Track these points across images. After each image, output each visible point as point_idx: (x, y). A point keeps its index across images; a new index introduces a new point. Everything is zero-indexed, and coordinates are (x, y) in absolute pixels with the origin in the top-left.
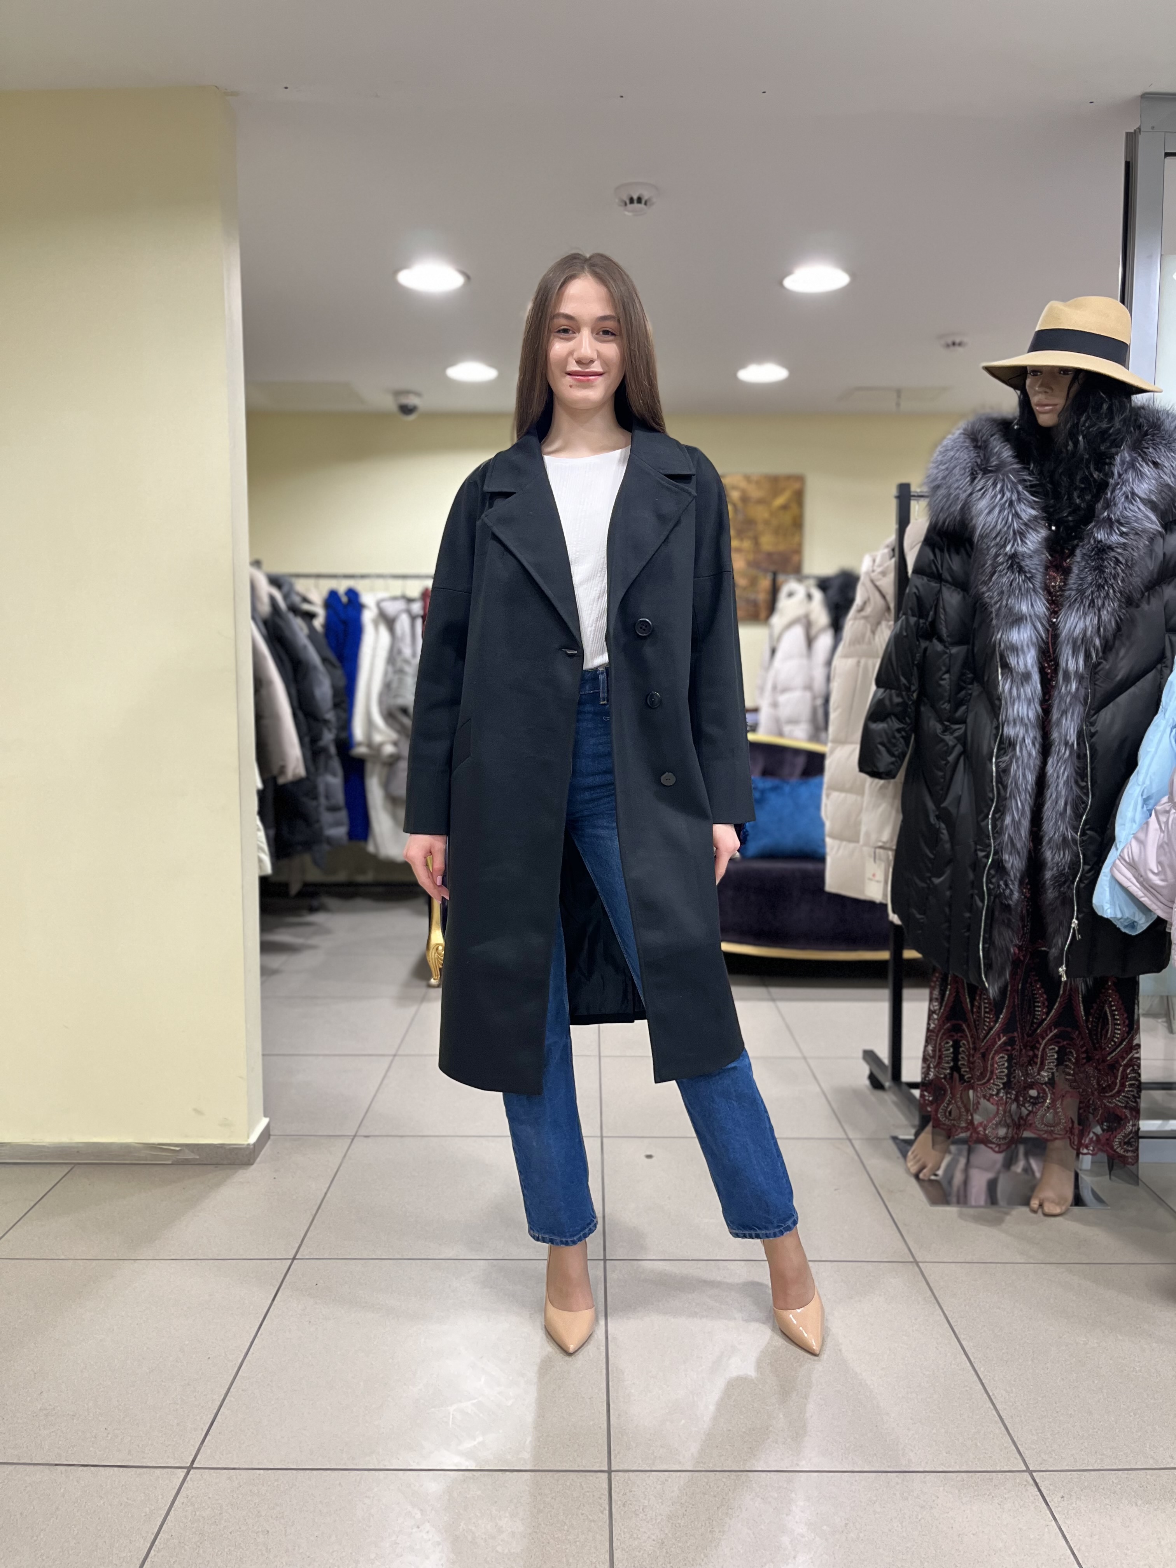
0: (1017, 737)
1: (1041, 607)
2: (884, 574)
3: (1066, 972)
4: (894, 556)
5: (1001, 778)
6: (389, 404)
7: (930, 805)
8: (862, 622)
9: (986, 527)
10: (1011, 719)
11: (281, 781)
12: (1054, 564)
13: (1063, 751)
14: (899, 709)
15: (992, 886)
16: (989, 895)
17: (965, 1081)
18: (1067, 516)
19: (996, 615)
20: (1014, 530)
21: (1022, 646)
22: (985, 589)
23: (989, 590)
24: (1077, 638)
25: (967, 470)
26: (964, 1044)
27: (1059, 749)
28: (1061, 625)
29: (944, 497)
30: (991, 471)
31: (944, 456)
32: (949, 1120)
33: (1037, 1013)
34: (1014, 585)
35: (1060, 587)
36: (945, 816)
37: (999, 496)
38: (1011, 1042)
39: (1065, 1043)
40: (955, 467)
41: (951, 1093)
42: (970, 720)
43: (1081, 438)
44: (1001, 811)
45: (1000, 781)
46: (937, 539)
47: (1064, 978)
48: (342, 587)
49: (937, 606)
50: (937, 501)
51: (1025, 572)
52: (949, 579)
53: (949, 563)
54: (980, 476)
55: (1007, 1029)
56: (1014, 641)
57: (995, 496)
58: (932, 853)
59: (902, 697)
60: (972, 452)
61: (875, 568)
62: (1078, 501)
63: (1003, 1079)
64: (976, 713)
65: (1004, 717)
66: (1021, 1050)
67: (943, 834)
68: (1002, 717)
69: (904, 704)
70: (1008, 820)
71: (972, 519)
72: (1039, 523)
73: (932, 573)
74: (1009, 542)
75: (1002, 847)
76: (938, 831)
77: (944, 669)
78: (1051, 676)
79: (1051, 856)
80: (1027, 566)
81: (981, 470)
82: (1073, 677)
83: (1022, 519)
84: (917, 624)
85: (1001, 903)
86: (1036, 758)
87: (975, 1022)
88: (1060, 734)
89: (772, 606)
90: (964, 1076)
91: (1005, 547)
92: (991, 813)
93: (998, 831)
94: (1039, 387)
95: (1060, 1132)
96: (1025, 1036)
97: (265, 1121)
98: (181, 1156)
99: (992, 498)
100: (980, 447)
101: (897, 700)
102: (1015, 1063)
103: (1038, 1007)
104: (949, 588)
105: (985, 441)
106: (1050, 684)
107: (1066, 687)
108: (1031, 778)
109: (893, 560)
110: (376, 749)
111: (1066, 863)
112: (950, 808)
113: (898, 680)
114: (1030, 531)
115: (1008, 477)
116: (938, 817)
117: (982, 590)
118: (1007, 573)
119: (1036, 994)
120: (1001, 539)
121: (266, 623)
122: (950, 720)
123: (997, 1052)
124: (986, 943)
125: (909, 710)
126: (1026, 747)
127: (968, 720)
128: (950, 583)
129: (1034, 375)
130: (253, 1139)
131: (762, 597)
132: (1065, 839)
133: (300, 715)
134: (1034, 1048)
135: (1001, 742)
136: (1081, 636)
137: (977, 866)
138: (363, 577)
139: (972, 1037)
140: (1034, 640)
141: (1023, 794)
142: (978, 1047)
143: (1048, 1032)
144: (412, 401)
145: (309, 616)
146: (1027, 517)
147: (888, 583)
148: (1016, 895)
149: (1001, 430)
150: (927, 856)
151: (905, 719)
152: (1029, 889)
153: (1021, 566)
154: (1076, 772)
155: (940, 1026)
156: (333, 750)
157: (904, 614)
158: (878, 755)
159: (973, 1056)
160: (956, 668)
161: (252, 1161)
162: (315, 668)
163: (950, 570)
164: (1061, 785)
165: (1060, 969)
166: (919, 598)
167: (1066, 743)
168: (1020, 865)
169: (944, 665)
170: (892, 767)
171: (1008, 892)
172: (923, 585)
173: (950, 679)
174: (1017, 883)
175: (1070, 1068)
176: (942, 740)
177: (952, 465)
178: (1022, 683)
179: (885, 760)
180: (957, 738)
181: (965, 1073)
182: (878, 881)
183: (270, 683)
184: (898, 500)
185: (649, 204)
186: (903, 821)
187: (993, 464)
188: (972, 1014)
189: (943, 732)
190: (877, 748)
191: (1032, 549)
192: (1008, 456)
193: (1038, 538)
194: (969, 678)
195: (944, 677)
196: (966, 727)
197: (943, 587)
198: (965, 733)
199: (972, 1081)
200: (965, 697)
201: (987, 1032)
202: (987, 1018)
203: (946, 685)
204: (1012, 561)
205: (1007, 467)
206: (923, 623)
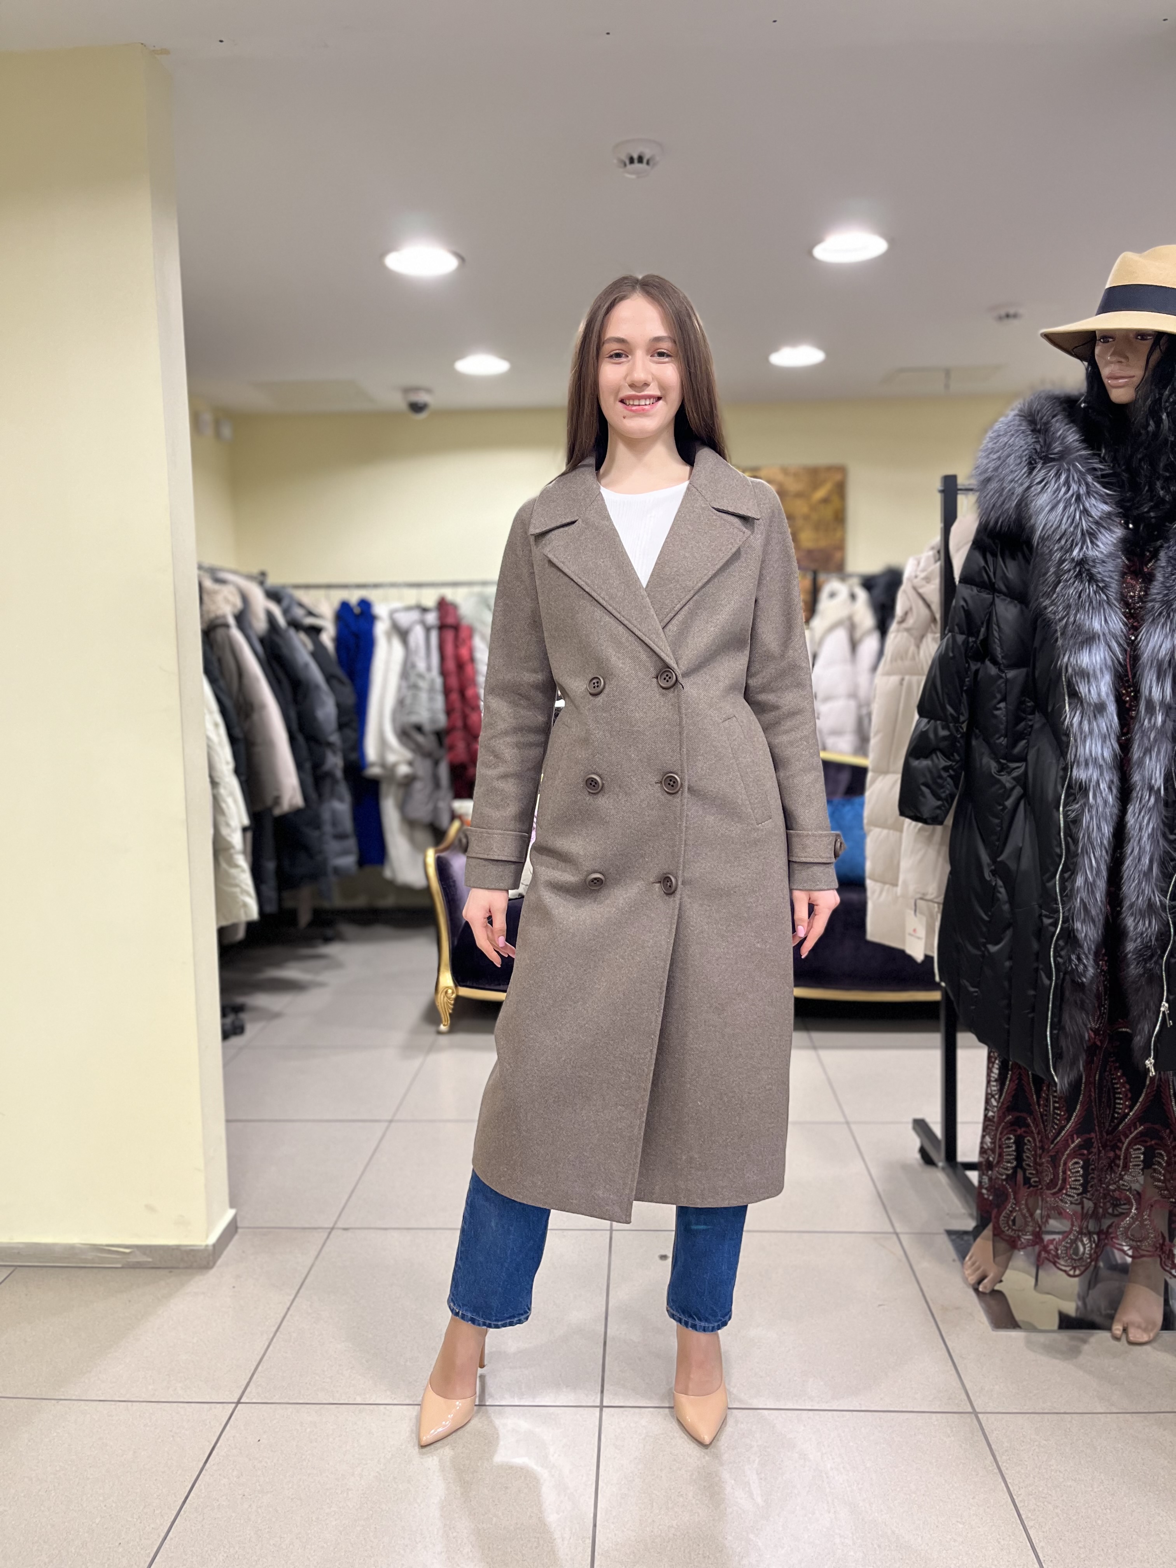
0: (1090, 781)
1: (1116, 623)
2: (927, 579)
3: (1155, 1066)
4: (939, 559)
5: (1070, 830)
6: (398, 402)
7: (985, 858)
8: (905, 634)
9: (1048, 527)
10: (1082, 759)
11: (277, 812)
12: (1132, 569)
13: (1147, 797)
14: (946, 743)
15: (1060, 960)
16: (1057, 971)
17: (1031, 1186)
18: (1148, 512)
19: (1062, 634)
20: (1082, 530)
21: (1094, 671)
22: (1047, 602)
23: (1052, 603)
24: (1162, 661)
25: (1024, 459)
26: (1029, 1141)
27: (1142, 795)
28: (1143, 644)
29: (996, 492)
30: (1053, 460)
31: (995, 443)
32: (1013, 1230)
33: (1118, 1106)
34: (1084, 596)
35: (1140, 597)
36: (1001, 870)
37: (1063, 490)
38: (1087, 1144)
39: (1153, 1142)
40: (1009, 456)
41: (1015, 1198)
42: (1031, 757)
43: (1164, 416)
44: (1071, 869)
45: (1069, 833)
46: (988, 541)
47: (1153, 1073)
48: (353, 597)
49: (989, 621)
50: (988, 498)
51: (1096, 581)
52: (1004, 589)
53: (1003, 571)
54: (1039, 466)
55: (1082, 1128)
56: (1084, 665)
57: (1058, 489)
58: (986, 914)
59: (948, 729)
60: (1030, 437)
61: (920, 573)
62: (1162, 493)
63: (1078, 1189)
64: (1038, 750)
65: (1073, 757)
66: (1100, 1152)
67: (1000, 893)
68: (1070, 756)
69: (952, 738)
70: (1080, 881)
71: (1030, 518)
72: (1113, 520)
73: (984, 582)
74: (1077, 545)
75: (1073, 914)
76: (995, 888)
77: (999, 696)
78: (1130, 705)
79: (1133, 924)
80: (1099, 573)
81: (1041, 458)
82: (1158, 708)
83: (1092, 517)
84: (966, 642)
85: (1073, 981)
86: (1114, 806)
87: (1042, 1116)
88: (1143, 777)
89: (812, 609)
90: (1030, 1179)
91: (1072, 551)
92: (1059, 872)
93: (1068, 895)
94: (1111, 356)
95: (1150, 1249)
96: (1105, 1134)
97: (230, 1213)
98: (132, 1259)
99: (1055, 492)
100: (1039, 431)
101: (943, 733)
102: (1093, 1169)
103: (1120, 1099)
104: (1003, 600)
105: (1046, 424)
106: (1128, 714)
107: (1150, 720)
108: (1107, 830)
109: (938, 564)
110: (390, 770)
111: (1152, 934)
112: (1008, 862)
113: (944, 709)
114: (1102, 530)
115: (1075, 466)
116: (994, 873)
117: (1044, 604)
118: (1074, 582)
119: (1117, 1083)
120: (1066, 542)
121: (262, 641)
122: (1006, 757)
123: (1070, 1157)
124: (1055, 1029)
125: (958, 745)
126: (1101, 793)
127: (1029, 757)
128: (1005, 594)
129: (1106, 342)
130: (212, 1239)
132: (1150, 905)
133: (300, 738)
134: (1115, 1147)
135: (1070, 786)
136: (1167, 658)
137: (1042, 934)
138: (376, 586)
139: (1038, 1133)
140: (1109, 662)
141: (1098, 849)
142: (1046, 1147)
143: (1133, 1130)
144: (422, 398)
145: (314, 631)
146: (1099, 514)
147: (933, 590)
148: (1091, 971)
149: (1064, 410)
150: (982, 919)
151: (953, 756)
152: (1106, 961)
153: (1091, 574)
154: (1163, 822)
155: (1001, 1118)
156: (339, 774)
157: (950, 631)
158: (921, 798)
159: (1040, 1158)
160: (1013, 697)
161: (211, 1264)
162: (317, 687)
163: (1005, 578)
164: (1145, 839)
165: (1147, 1062)
166: (968, 613)
167: (1151, 788)
168: (1095, 935)
169: (999, 692)
170: (938, 811)
171: (1080, 967)
172: (972, 597)
173: (1006, 708)
174: (1091, 957)
175: (1160, 1173)
176: (999, 781)
177: (1006, 453)
178: (1095, 716)
179: (930, 802)
180: (1014, 779)
181: (1031, 1176)
182: (919, 938)
183: (263, 707)
184: (943, 494)
185: (651, 163)
186: (951, 873)
187: (1056, 450)
188: (1039, 1108)
189: (999, 771)
190: (921, 790)
191: (1105, 552)
192: (1073, 441)
193: (1112, 539)
194: (1029, 707)
195: (998, 706)
196: (1026, 766)
197: (996, 598)
198: (1026, 773)
199: (1040, 1187)
200: (1025, 729)
201: (1057, 1131)
202: (1058, 1114)
203: (1002, 716)
204: (1081, 568)
205: (1072, 454)
206: (973, 642)
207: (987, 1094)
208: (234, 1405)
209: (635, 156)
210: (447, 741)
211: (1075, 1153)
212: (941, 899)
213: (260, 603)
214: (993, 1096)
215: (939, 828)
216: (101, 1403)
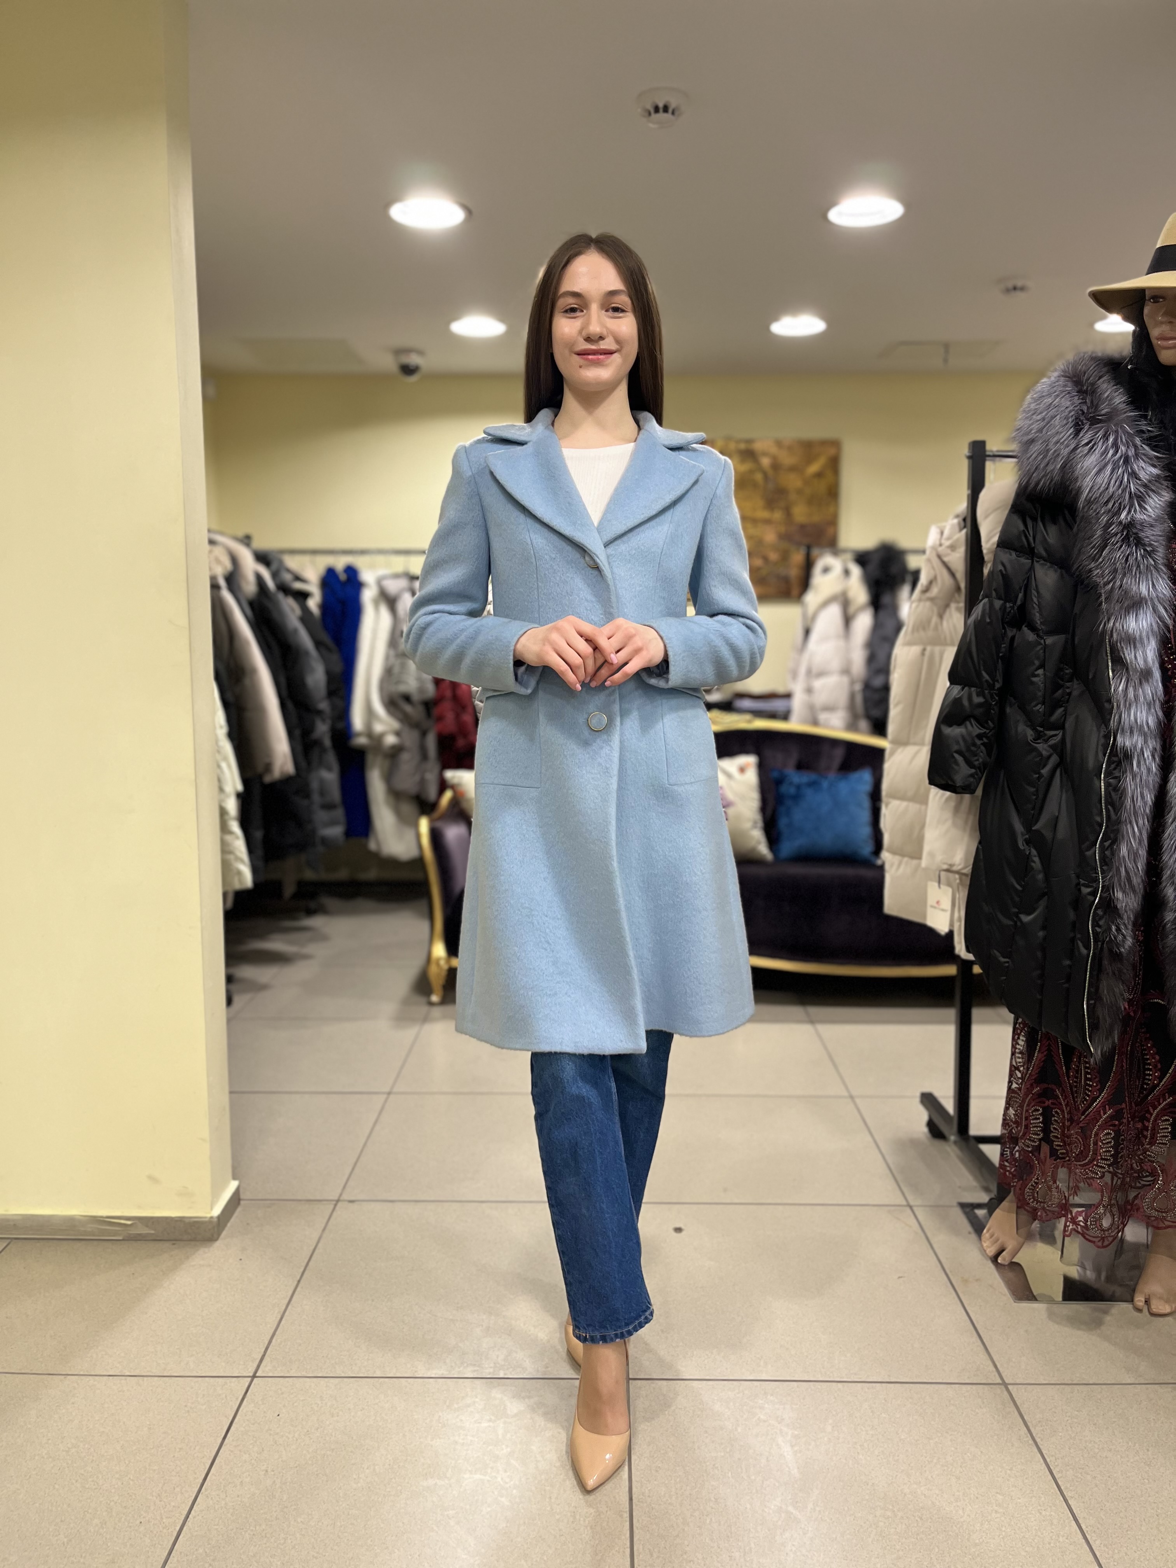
0: (1135, 747)
1: (1163, 587)
2: (953, 547)
4: (965, 527)
5: (1111, 797)
6: (389, 363)
7: (1019, 827)
8: (928, 604)
9: (1094, 489)
10: (1127, 726)
11: (267, 779)
14: (981, 710)
15: (1098, 930)
16: (1096, 941)
17: (1058, 1158)
19: (1107, 598)
20: (1131, 493)
21: (1141, 636)
22: (1092, 566)
23: (1097, 568)
25: (1070, 420)
26: (1056, 1112)
29: (1039, 454)
30: (1100, 421)
32: (1038, 1202)
33: (1147, 1077)
34: (1131, 560)
36: (1036, 840)
37: (1111, 452)
38: (1118, 1115)
40: (1054, 417)
41: (1040, 1170)
42: (1069, 724)
44: (1112, 837)
45: (1110, 802)
48: (340, 563)
49: (1027, 587)
50: (1029, 461)
51: (1144, 545)
52: (1044, 554)
53: (1044, 536)
54: (1086, 427)
55: (1114, 1100)
56: (1131, 631)
57: (1105, 452)
58: (1021, 886)
59: (984, 697)
60: (1076, 398)
61: (943, 541)
63: (1109, 1160)
64: (1077, 717)
65: (1116, 724)
66: (1129, 1122)
67: (1034, 862)
68: (1113, 724)
69: (986, 705)
71: (1076, 479)
72: (1160, 483)
73: (1023, 546)
74: (1124, 508)
75: (1113, 883)
76: (1028, 857)
77: (1037, 663)
80: (1147, 537)
81: (1088, 419)
83: (1140, 480)
84: (1003, 608)
85: (1111, 951)
86: (1156, 774)
87: (1071, 1087)
89: (805, 583)
90: (1056, 1150)
91: (1120, 514)
92: (1099, 841)
93: (1109, 864)
94: (1162, 316)
95: (1174, 1219)
96: (1134, 1106)
97: (233, 1185)
98: (133, 1231)
99: (1102, 454)
100: (1085, 392)
101: (978, 700)
102: (1123, 1140)
103: (1150, 1070)
104: (1042, 564)
105: (1093, 384)
106: (1170, 682)
108: (1149, 798)
109: (964, 531)
110: (376, 740)
112: (1044, 832)
113: (979, 675)
114: (1151, 493)
115: (1122, 428)
116: (1028, 842)
117: (1090, 567)
118: (1121, 546)
119: (1147, 1055)
120: (1114, 503)
121: (251, 604)
122: (1043, 725)
123: (1102, 1128)
124: (1092, 999)
125: (992, 712)
126: (1145, 760)
127: (1067, 725)
128: (1044, 559)
129: (1154, 302)
130: (217, 1211)
131: (794, 572)
133: (290, 705)
134: (1143, 1119)
135: (1112, 754)
137: (1079, 904)
138: (363, 552)
139: (1067, 1105)
140: (1156, 628)
141: (1140, 816)
142: (1076, 1118)
143: (1161, 1101)
144: (414, 359)
145: (302, 596)
146: (1147, 477)
147: (958, 558)
148: (1129, 942)
149: (1110, 371)
150: (1016, 889)
151: (987, 723)
152: (1142, 932)
153: (1139, 537)
155: (1029, 1091)
156: (327, 742)
157: (985, 596)
158: (952, 765)
159: (1069, 1129)
160: (1052, 662)
161: (216, 1236)
162: (307, 653)
163: (1045, 543)
166: (1005, 577)
168: (1135, 905)
169: (1038, 658)
170: (972, 780)
171: (1120, 937)
172: (1007, 563)
173: (1045, 675)
174: (1130, 927)
176: (1036, 749)
177: (1050, 414)
178: (1141, 683)
179: (962, 771)
180: (1051, 747)
181: (1058, 1148)
182: (943, 910)
183: (254, 671)
184: (971, 461)
185: (676, 113)
186: (980, 843)
187: (1103, 412)
188: (1068, 1079)
189: (1035, 739)
190: (954, 757)
191: (1153, 516)
192: (1120, 403)
193: (1160, 503)
194: (1067, 674)
195: (1036, 673)
196: (1064, 735)
197: (1035, 562)
198: (1063, 739)
199: (1068, 1158)
200: (1063, 697)
201: (1089, 1102)
202: (1089, 1085)
203: (1040, 683)
204: (1128, 531)
205: (1121, 414)
206: (1010, 607)
207: (1011, 1065)
208: (249, 1379)
209: (661, 105)
210: (436, 711)
211: (1106, 1124)
212: (968, 870)
213: (250, 566)
214: (1017, 1068)
215: (967, 797)
216: (111, 1378)
